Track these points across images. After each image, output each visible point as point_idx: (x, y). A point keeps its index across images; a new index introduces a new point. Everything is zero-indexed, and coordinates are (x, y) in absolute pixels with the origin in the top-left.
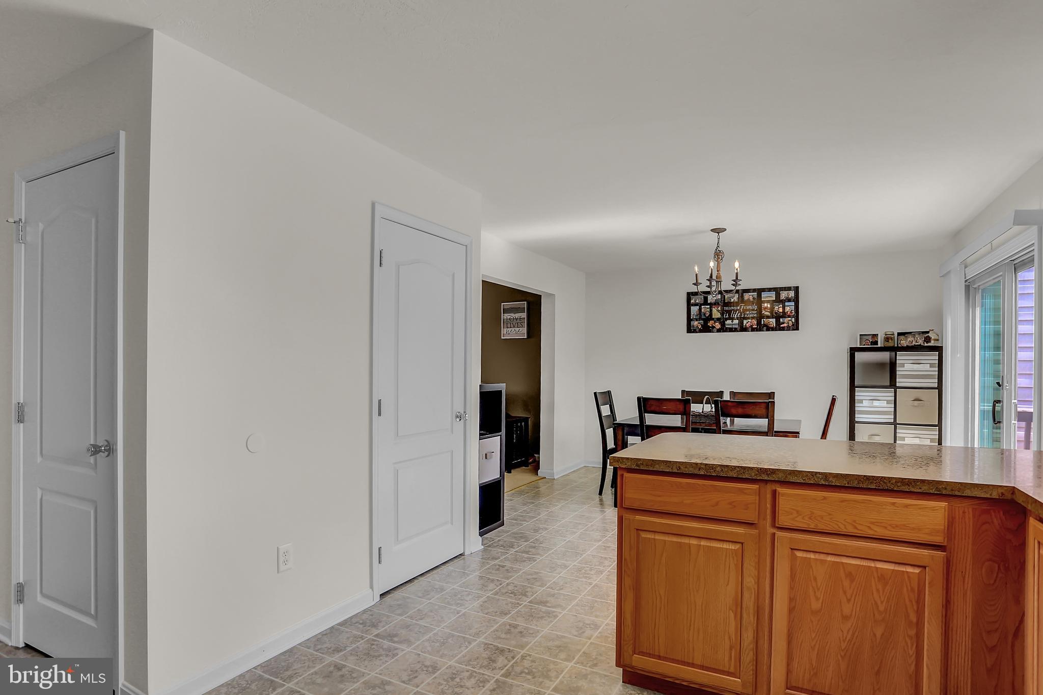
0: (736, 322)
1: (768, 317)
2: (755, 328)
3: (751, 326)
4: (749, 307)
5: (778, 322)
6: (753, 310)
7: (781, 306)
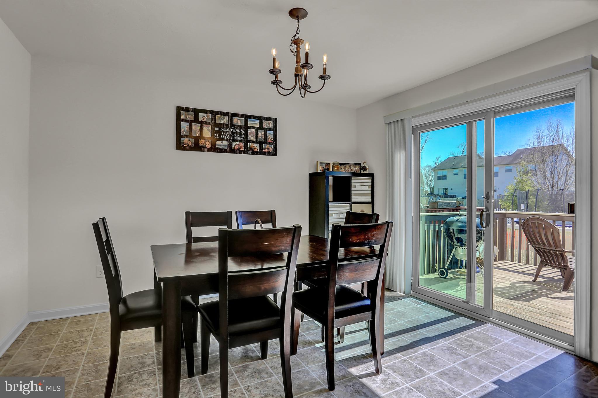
0: (226, 143)
1: (253, 142)
2: (242, 150)
3: (239, 149)
4: (237, 131)
5: (261, 148)
6: (241, 134)
7: (264, 133)
